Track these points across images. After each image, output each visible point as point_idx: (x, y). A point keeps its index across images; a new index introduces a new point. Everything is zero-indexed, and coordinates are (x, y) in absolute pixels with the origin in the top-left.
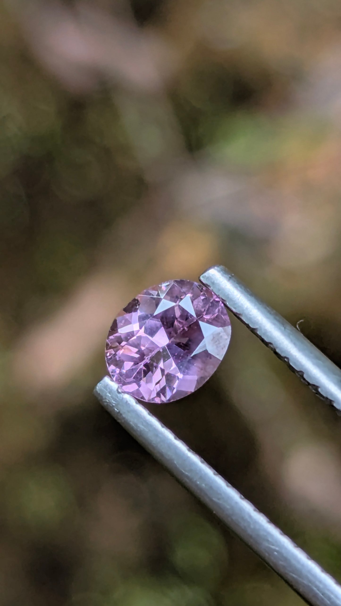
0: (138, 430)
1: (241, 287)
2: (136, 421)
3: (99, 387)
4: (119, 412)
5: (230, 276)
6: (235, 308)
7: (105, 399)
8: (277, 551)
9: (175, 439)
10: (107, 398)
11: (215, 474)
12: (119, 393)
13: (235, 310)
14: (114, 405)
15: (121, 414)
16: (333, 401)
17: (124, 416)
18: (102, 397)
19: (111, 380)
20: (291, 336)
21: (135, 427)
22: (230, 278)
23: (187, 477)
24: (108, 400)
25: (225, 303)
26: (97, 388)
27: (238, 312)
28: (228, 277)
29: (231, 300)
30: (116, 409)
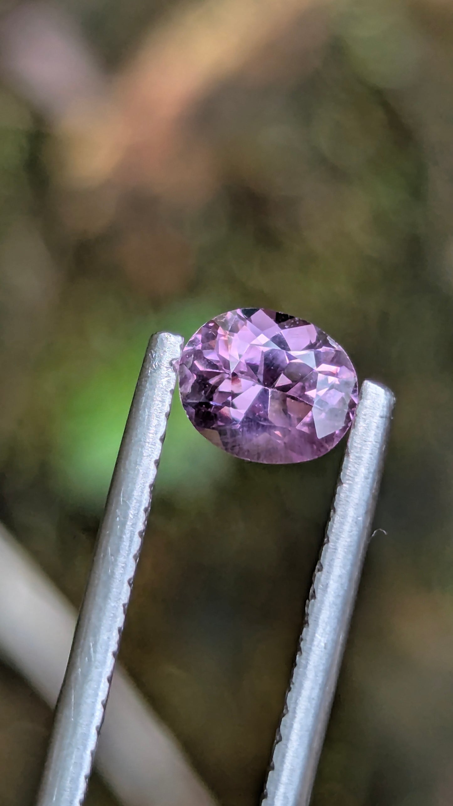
0: (140, 412)
1: (382, 435)
3: (165, 335)
4: (148, 377)
5: (388, 415)
6: (352, 444)
7: (156, 352)
12: (171, 365)
13: (350, 446)
14: (154, 366)
15: (146, 381)
17: (148, 385)
18: (155, 346)
19: (181, 346)
22: (386, 417)
24: (155, 356)
27: (349, 450)
28: (385, 414)
30: (150, 371)
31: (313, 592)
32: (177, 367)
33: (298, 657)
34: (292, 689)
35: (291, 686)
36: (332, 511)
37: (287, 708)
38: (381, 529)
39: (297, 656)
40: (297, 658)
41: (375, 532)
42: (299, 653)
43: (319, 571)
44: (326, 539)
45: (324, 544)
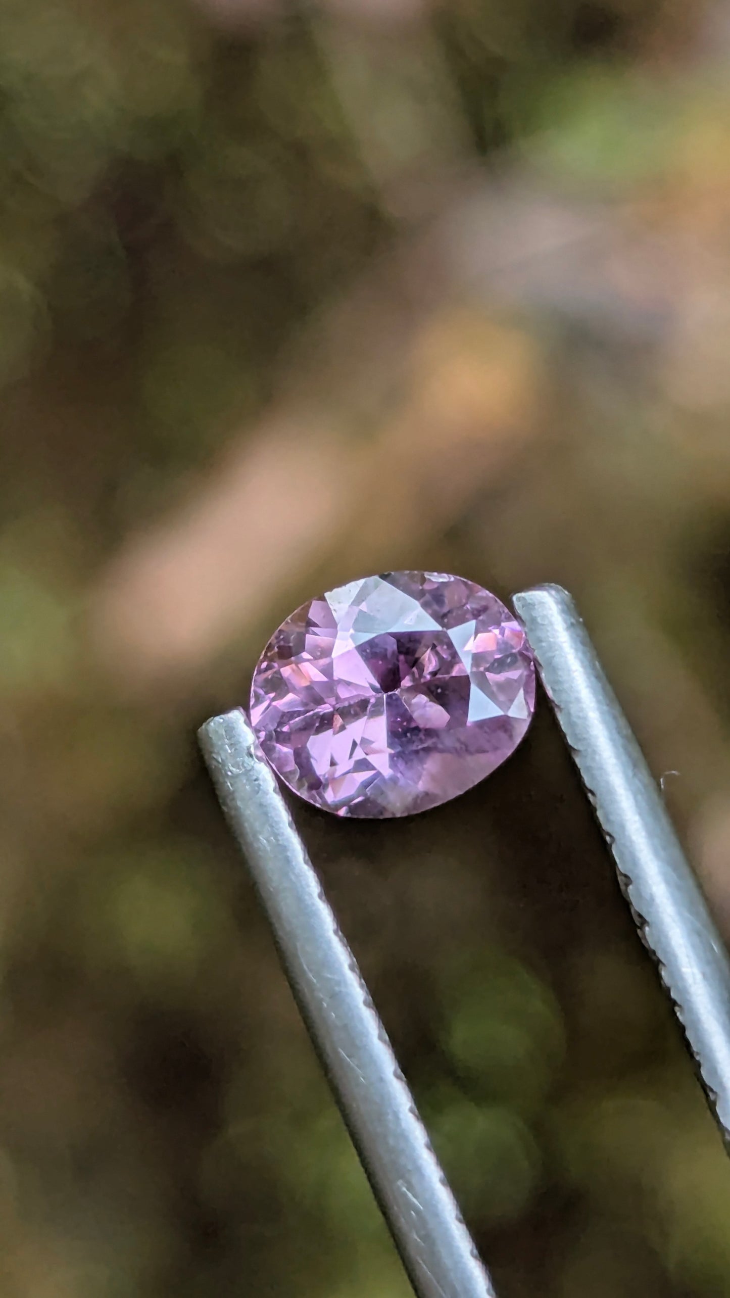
0: (255, 845)
1: (584, 653)
2: (257, 825)
3: (215, 724)
4: (233, 792)
5: (573, 620)
6: (554, 690)
7: (218, 754)
8: (418, 1212)
9: (320, 897)
10: (221, 752)
11: (366, 1003)
12: (250, 755)
13: (554, 695)
14: (229, 773)
15: (234, 799)
16: (663, 964)
17: (239, 803)
18: (212, 745)
19: (245, 722)
20: (639, 797)
21: (250, 838)
22: (572, 624)
23: (309, 982)
24: (222, 759)
25: (539, 669)
26: (212, 724)
27: (556, 702)
28: (569, 622)
29: (554, 669)
30: (229, 784)
31: (639, 919)
32: (260, 753)
33: (681, 1014)
34: (702, 1062)
35: (698, 1058)
36: (590, 795)
37: (712, 1090)
38: (667, 773)
39: (678, 1014)
40: (681, 1018)
41: (662, 780)
42: (677, 1009)
43: (627, 885)
44: (608, 838)
45: (611, 846)
